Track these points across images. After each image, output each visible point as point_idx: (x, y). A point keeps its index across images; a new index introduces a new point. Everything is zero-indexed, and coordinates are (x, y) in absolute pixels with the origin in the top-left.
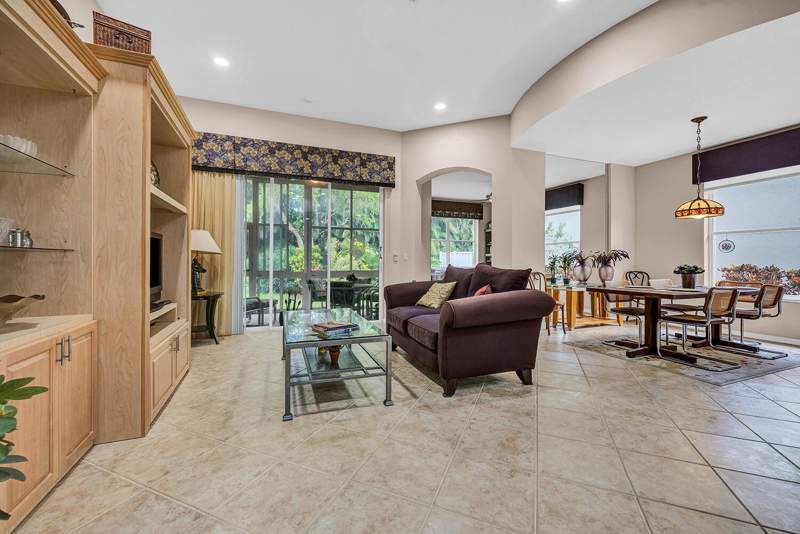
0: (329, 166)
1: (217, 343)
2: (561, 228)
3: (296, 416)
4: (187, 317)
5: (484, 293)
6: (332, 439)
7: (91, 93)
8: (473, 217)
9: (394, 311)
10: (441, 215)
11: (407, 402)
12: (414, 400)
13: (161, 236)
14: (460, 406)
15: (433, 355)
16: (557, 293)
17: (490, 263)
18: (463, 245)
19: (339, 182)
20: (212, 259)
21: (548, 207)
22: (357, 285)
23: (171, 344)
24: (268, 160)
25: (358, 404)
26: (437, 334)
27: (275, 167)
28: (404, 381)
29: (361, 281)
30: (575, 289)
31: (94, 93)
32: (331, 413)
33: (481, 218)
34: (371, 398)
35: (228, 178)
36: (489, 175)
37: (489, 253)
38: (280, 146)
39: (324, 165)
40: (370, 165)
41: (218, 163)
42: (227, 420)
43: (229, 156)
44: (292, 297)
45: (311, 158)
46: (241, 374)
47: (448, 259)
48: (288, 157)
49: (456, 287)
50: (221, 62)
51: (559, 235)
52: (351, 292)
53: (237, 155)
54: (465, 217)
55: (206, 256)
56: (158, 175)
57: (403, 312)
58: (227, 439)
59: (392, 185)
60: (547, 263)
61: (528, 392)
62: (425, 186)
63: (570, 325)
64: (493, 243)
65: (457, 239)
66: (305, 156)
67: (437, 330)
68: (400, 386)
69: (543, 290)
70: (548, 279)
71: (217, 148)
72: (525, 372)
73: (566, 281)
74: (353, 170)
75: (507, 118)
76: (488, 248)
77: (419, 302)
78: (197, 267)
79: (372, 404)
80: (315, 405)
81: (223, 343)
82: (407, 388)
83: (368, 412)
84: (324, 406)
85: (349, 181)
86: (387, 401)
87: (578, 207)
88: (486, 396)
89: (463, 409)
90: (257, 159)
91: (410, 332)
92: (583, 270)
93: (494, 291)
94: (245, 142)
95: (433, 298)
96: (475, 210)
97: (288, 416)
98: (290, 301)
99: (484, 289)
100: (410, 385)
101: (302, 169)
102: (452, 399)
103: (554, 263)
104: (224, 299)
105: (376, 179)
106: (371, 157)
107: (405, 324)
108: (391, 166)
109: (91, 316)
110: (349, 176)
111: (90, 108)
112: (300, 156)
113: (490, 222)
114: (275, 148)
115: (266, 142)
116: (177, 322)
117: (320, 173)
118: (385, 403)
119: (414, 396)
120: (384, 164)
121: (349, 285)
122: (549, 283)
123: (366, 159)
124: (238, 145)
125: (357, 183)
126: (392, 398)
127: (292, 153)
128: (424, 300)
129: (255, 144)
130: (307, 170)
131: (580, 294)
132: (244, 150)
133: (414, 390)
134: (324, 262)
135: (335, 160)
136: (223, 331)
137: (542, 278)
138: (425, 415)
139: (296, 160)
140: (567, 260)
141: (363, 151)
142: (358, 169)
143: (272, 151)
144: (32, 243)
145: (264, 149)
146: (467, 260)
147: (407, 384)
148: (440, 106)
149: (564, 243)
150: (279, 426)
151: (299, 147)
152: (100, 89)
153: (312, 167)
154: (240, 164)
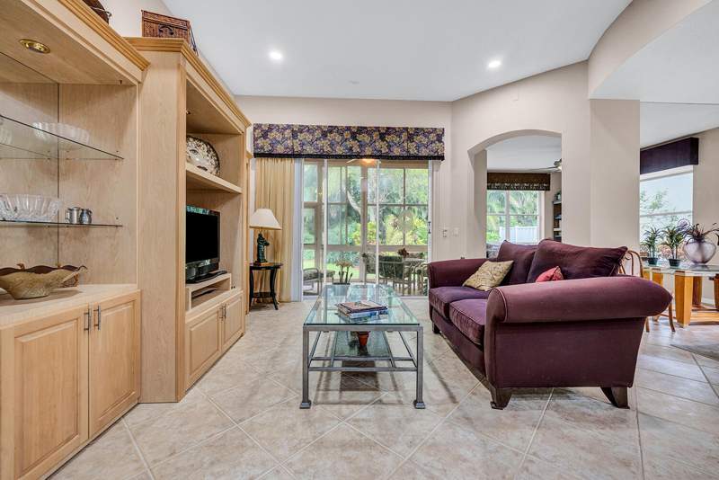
0: (377, 144)
1: (277, 309)
2: (659, 196)
3: (316, 403)
4: (242, 286)
5: (550, 279)
6: (344, 446)
7: (136, 83)
8: (537, 189)
9: (437, 291)
10: (498, 188)
11: (442, 407)
12: (451, 405)
13: (218, 213)
14: (515, 427)
15: (477, 351)
16: (659, 277)
17: (559, 239)
18: (524, 219)
19: (386, 158)
20: (275, 235)
21: (642, 171)
22: (407, 259)
23: (218, 312)
24: (320, 144)
25: (385, 400)
26: (483, 326)
27: (327, 149)
28: (443, 375)
29: (413, 256)
30: (690, 274)
31: (139, 83)
32: (351, 406)
33: (548, 189)
34: (401, 393)
35: (288, 162)
36: (559, 136)
37: (558, 227)
38: (331, 129)
39: (372, 142)
40: (417, 139)
41: (280, 149)
42: (251, 395)
43: (289, 143)
44: (345, 269)
45: (360, 137)
46: (283, 344)
47: (508, 234)
48: (338, 138)
49: (512, 267)
50: (276, 56)
51: (655, 206)
52: (401, 266)
53: (294, 141)
54: (528, 189)
55: (271, 232)
56: (218, 160)
57: (446, 293)
58: (241, 421)
59: (442, 158)
60: (643, 238)
61: (623, 421)
62: (479, 156)
63: (681, 320)
64: (563, 216)
65: (519, 213)
66: (354, 136)
67: (483, 321)
68: (437, 382)
69: (637, 274)
70: (644, 259)
71: (279, 137)
72: (616, 391)
73: (674, 263)
74: (399, 145)
75: (584, 65)
76: (556, 222)
77: (466, 283)
78: (261, 241)
79: (400, 403)
80: (338, 392)
81: (282, 308)
82: (445, 385)
83: (393, 412)
84: (347, 395)
85: (396, 158)
86: (418, 403)
87: (690, 167)
88: (553, 417)
89: (517, 434)
90: (311, 143)
91: (453, 318)
92: (700, 249)
93: (566, 276)
94: (302, 129)
95: (484, 279)
96: (539, 180)
97: (306, 402)
98: (343, 273)
99: (550, 272)
100: (449, 382)
101: (351, 149)
102: (503, 414)
103: (653, 239)
104: (285, 268)
105: (424, 152)
106: (418, 131)
107: (447, 307)
108: (440, 138)
109: (135, 286)
110: (397, 151)
111: (135, 97)
112: (349, 136)
113: (559, 193)
114: (326, 132)
115: (319, 127)
116: (231, 291)
117: (368, 151)
118: (415, 402)
119: (453, 398)
120: (433, 137)
121: (400, 259)
122: (645, 264)
123: (412, 134)
124: (296, 132)
125: (404, 158)
126: (425, 398)
127: (342, 135)
128: (472, 281)
129: (310, 130)
130: (356, 149)
131: (697, 281)
132: (301, 136)
133: (453, 391)
134: (383, 237)
135: (382, 137)
136: (284, 299)
137: (635, 257)
138: (463, 433)
139: (346, 140)
140: (675, 237)
141: (409, 126)
142: (405, 144)
143: (324, 135)
144: (90, 220)
145: (318, 134)
146: (529, 235)
147: (446, 381)
148: (494, 64)
149: (665, 215)
150: (295, 414)
151: (348, 128)
152: (143, 78)
153: (361, 146)
154: (297, 149)
